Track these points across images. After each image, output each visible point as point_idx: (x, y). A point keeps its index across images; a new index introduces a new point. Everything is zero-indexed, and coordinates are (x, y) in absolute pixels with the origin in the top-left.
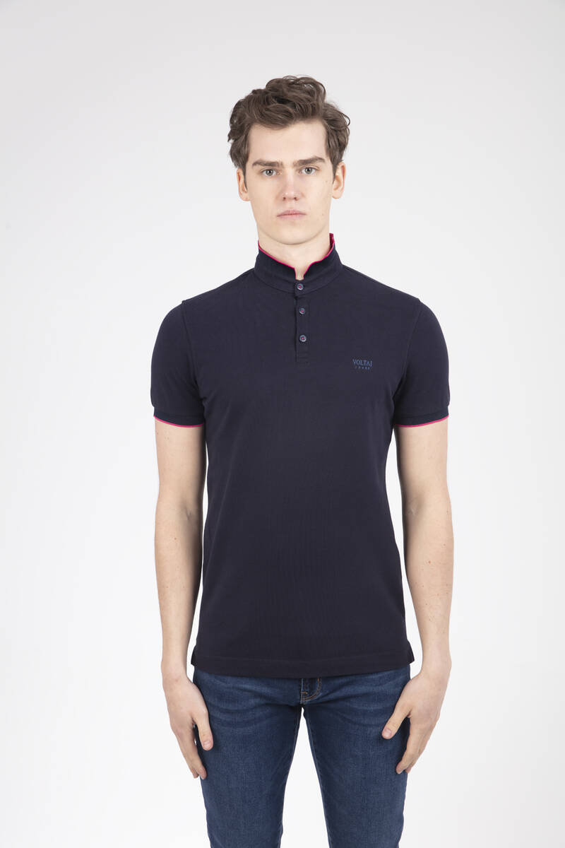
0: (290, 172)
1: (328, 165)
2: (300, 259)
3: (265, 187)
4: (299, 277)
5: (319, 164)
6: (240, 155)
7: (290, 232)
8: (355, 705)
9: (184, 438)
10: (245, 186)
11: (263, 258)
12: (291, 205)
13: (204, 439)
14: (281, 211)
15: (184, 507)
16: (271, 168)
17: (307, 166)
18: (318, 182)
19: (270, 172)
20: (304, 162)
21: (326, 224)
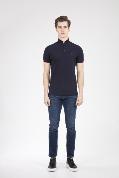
0: (63, 28)
1: (68, 27)
2: (64, 40)
3: (59, 30)
4: (64, 43)
5: (66, 27)
6: (56, 26)
7: (63, 36)
8: (70, 99)
9: (48, 64)
10: (57, 30)
11: (59, 40)
12: (63, 32)
13: (51, 65)
14: (61, 33)
15: (47, 74)
16: (60, 27)
17: (65, 27)
18: (67, 29)
19: (60, 28)
20: (65, 26)
21: (67, 35)
